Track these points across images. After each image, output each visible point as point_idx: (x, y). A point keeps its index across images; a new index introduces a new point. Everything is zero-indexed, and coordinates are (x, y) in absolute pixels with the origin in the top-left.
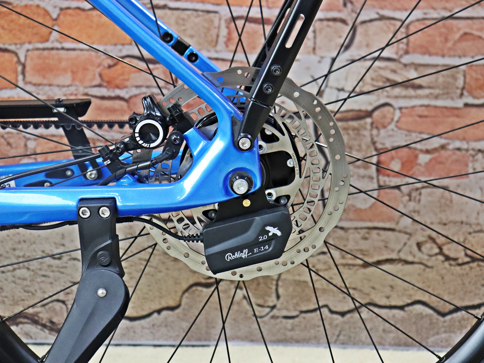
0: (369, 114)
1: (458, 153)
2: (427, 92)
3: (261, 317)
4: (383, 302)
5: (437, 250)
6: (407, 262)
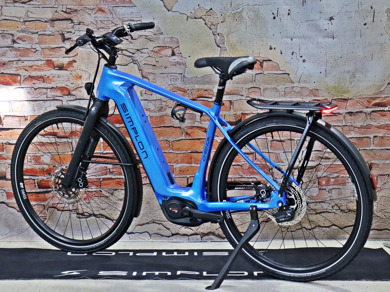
0: (314, 167)
1: (343, 178)
2: (332, 160)
3: (284, 231)
4: (323, 225)
5: (338, 208)
6: (329, 212)
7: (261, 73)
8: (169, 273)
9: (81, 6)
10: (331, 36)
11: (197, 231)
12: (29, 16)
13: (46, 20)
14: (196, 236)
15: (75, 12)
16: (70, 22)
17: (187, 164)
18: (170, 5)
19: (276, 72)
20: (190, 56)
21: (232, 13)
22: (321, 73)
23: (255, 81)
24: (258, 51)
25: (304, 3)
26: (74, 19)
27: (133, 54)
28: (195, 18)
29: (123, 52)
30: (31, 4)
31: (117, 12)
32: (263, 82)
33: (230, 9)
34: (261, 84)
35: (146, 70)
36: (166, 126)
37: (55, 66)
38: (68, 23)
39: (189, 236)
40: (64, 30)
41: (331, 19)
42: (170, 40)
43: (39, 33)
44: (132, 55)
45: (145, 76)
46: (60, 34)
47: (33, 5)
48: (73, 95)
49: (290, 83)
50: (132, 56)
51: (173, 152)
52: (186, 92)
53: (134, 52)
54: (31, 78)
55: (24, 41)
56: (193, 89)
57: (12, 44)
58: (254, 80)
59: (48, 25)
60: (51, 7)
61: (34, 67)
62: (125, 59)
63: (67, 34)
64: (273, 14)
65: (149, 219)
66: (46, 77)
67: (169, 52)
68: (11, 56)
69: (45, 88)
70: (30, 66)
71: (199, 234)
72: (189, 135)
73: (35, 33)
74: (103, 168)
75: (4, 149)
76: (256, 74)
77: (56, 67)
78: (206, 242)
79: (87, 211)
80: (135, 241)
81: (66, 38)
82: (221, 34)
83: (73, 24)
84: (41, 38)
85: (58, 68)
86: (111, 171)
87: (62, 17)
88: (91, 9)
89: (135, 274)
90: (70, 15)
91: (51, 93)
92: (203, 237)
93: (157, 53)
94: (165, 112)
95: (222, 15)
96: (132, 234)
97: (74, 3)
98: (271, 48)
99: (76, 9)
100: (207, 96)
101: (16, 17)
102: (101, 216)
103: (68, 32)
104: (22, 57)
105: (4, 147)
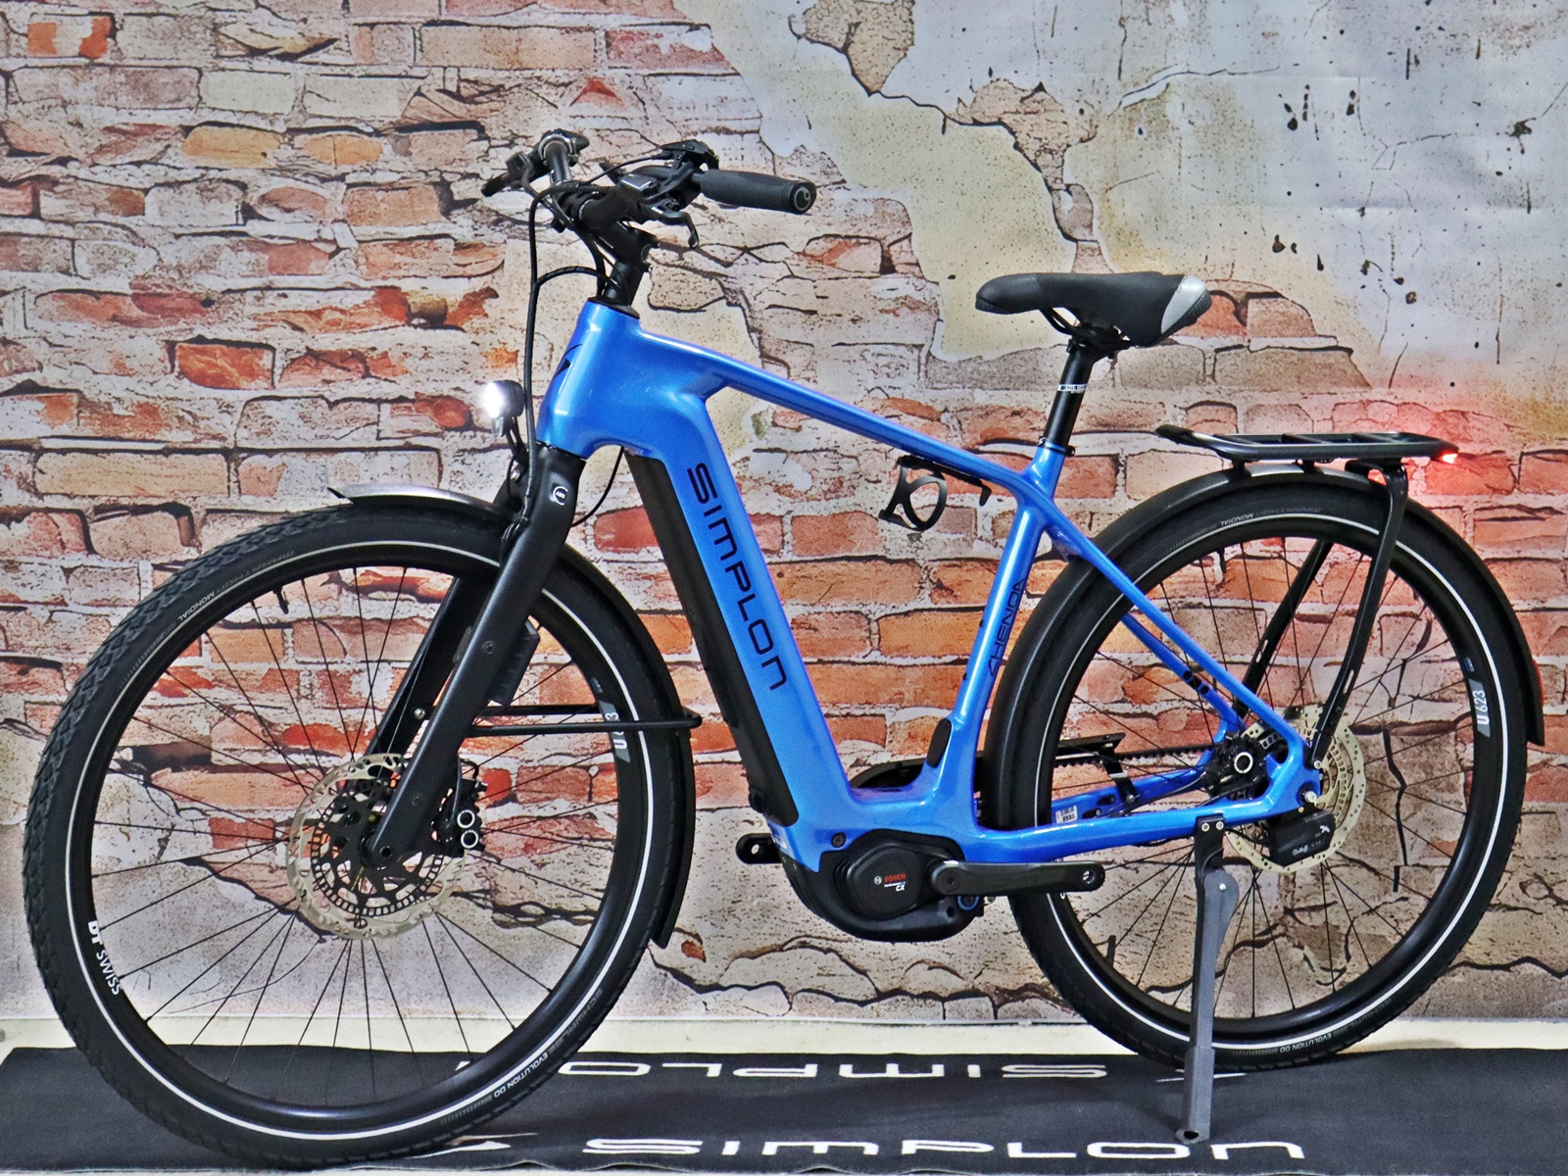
3: (1327, 985)
5: (1546, 892)
7: (1240, 346)
8: (871, 1149)
9: (518, 73)
10: (1520, 201)
11: (976, 982)
12: (309, 111)
13: (377, 125)
14: (973, 1000)
15: (494, 97)
16: (473, 133)
17: (940, 707)
18: (874, 70)
19: (1298, 343)
20: (952, 277)
21: (1124, 105)
22: (1477, 345)
23: (1213, 376)
24: (1225, 258)
25: (1412, 67)
26: (490, 123)
27: (728, 265)
28: (976, 123)
29: (687, 259)
30: (316, 64)
31: (663, 97)
32: (1245, 383)
33: (1116, 86)
34: (1236, 388)
35: (777, 328)
36: (857, 554)
37: (414, 310)
38: (468, 139)
39: (943, 1000)
40: (449, 169)
41: (1521, 129)
42: (876, 211)
43: (350, 179)
44: (720, 269)
45: (772, 354)
46: (434, 184)
47: (327, 65)
48: (483, 430)
49: (1355, 386)
50: (722, 275)
51: (882, 659)
52: (939, 420)
53: (730, 260)
54: (315, 358)
55: (289, 211)
56: (966, 409)
57: (241, 222)
58: (1209, 372)
59: (386, 146)
60: (400, 76)
61: (328, 316)
62: (692, 286)
63: (462, 182)
64: (1288, 108)
65: (783, 932)
66: (374, 354)
67: (870, 258)
68: (234, 270)
69: (371, 401)
70: (310, 313)
71: (984, 995)
72: (950, 591)
73: (332, 179)
76: (1218, 351)
77: (414, 316)
78: (1015, 1027)
79: (536, 899)
80: (729, 1021)
81: (457, 197)
82: (1078, 189)
83: (484, 144)
84: (357, 197)
85: (422, 321)
87: (442, 116)
88: (556, 85)
89: (731, 1148)
90: (472, 107)
91: (393, 422)
92: (1000, 1006)
93: (821, 261)
94: (851, 500)
95: (1082, 111)
96: (715, 993)
97: (491, 59)
98: (1278, 247)
99: (496, 83)
100: (1021, 436)
101: (256, 113)
102: (589, 918)
103: (466, 176)
104: (279, 274)
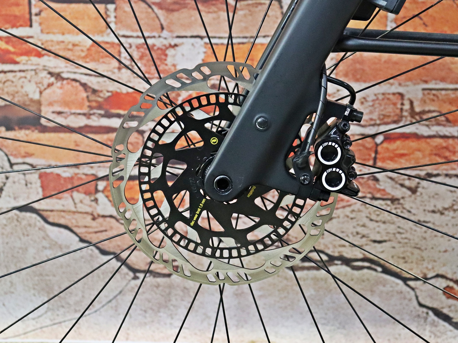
74: (391, 97)
75: (34, 18)
86: (417, 109)
102: (366, 264)
105: (34, 11)
